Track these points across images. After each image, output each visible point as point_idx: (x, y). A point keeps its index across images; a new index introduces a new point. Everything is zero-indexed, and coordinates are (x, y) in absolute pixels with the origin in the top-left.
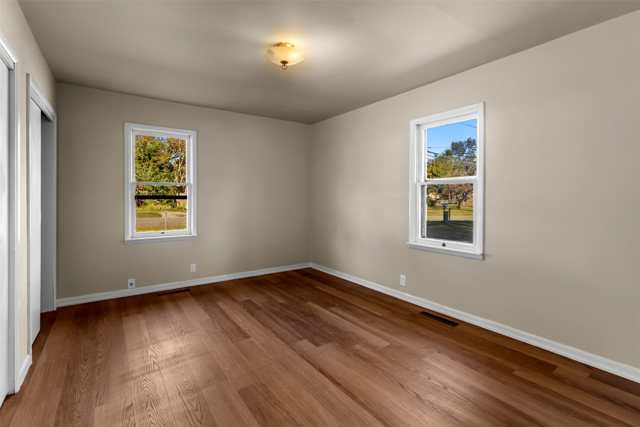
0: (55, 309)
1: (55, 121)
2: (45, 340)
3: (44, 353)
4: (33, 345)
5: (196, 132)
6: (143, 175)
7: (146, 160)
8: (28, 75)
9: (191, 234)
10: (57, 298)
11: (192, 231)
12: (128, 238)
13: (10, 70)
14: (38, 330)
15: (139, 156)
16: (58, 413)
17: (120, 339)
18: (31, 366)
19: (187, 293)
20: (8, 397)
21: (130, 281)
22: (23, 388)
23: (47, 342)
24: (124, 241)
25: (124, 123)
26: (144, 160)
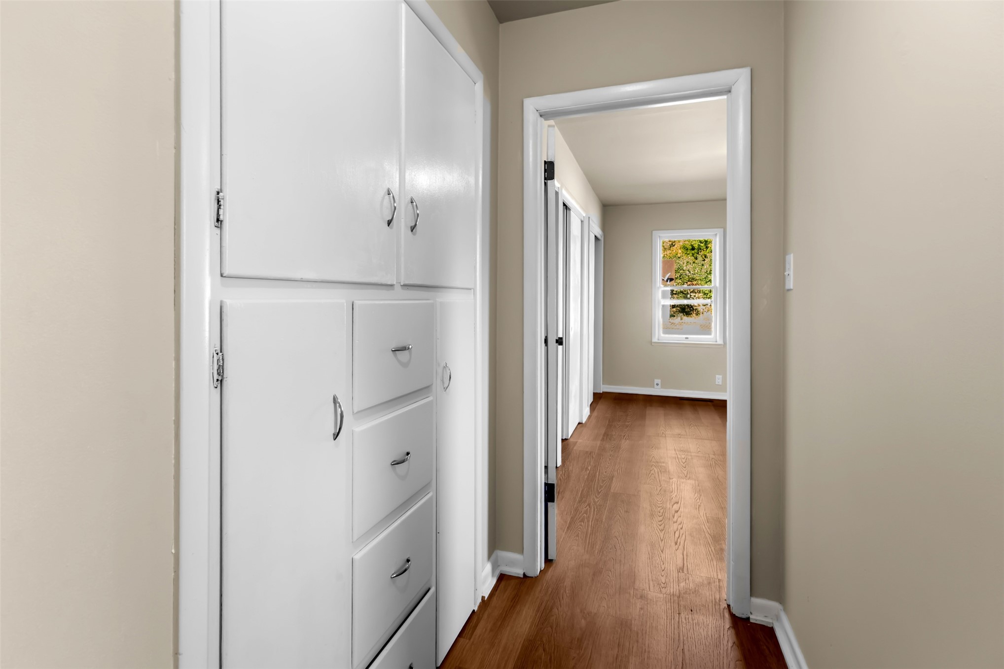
0: (601, 392)
1: (602, 239)
2: (596, 406)
3: (596, 411)
4: (591, 405)
5: (723, 229)
6: (696, 272)
7: (701, 249)
8: (589, 217)
9: (716, 342)
10: (603, 384)
11: (718, 338)
12: (655, 340)
13: (582, 221)
14: (592, 400)
15: (692, 244)
16: (604, 435)
17: (643, 417)
18: (589, 416)
19: (709, 403)
20: (579, 423)
21: (657, 381)
22: (586, 422)
23: (597, 407)
24: (651, 342)
25: (652, 232)
26: (699, 250)
